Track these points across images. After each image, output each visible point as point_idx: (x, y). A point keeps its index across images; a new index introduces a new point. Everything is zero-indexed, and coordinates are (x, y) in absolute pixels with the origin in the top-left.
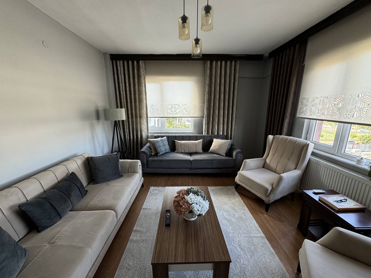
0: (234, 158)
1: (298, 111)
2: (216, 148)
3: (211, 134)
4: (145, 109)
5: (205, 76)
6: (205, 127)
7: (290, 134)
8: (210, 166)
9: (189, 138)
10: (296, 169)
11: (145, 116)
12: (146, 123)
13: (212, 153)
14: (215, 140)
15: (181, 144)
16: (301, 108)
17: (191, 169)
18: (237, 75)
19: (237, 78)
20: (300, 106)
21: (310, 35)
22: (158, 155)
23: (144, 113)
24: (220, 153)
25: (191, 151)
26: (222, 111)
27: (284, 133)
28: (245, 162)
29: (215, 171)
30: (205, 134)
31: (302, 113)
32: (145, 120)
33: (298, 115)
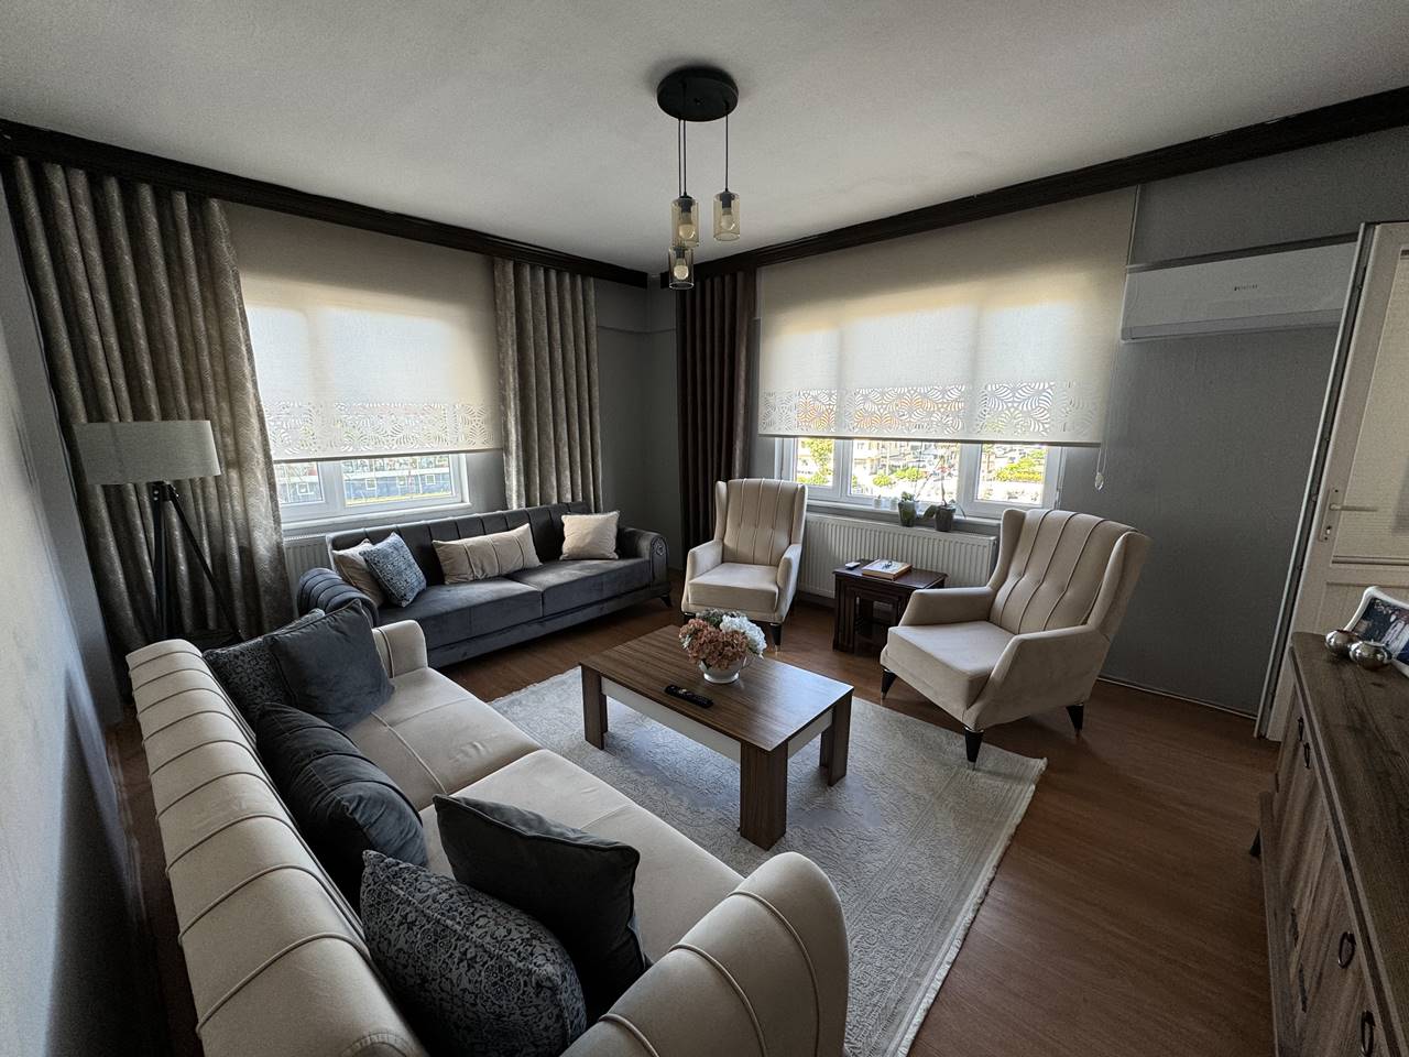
0: (647, 558)
1: (760, 421)
2: (587, 541)
3: (541, 504)
4: (254, 421)
5: (496, 309)
6: (518, 481)
7: (747, 473)
8: (595, 597)
9: (479, 526)
10: (790, 544)
11: (260, 456)
12: (264, 490)
13: (576, 558)
14: (566, 519)
15: (467, 551)
16: (768, 415)
17: (541, 620)
18: (593, 321)
19: (593, 329)
20: (762, 410)
21: (763, 264)
22: (404, 604)
23: (255, 443)
24: (603, 552)
25: (509, 568)
26: (565, 426)
27: (737, 475)
28: (694, 554)
29: (608, 608)
30: (519, 506)
31: (770, 424)
32: (260, 475)
33: (761, 431)
